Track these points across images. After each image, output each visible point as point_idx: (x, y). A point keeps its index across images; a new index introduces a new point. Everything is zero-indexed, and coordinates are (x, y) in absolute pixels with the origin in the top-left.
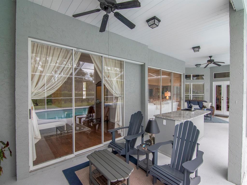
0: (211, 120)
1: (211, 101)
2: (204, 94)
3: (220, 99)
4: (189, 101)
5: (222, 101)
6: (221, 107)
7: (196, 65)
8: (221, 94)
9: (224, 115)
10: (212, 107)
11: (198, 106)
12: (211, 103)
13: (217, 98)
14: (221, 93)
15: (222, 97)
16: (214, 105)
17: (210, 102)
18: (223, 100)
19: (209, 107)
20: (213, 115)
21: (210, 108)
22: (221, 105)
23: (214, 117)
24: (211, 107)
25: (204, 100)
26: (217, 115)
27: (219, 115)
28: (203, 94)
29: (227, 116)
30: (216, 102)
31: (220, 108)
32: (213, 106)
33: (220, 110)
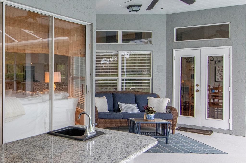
0: (167, 143)
1: (169, 95)
2: (150, 76)
3: (191, 89)
4: (113, 94)
5: (196, 94)
6: (193, 106)
7: (129, 7)
8: (193, 77)
9: (202, 127)
10: (170, 108)
11: (135, 105)
12: (168, 99)
13: (185, 87)
14: (194, 74)
15: (195, 84)
16: (177, 105)
17: (166, 97)
18: (197, 91)
19: (163, 110)
20: (173, 129)
21: (166, 112)
22: (193, 102)
23: (176, 132)
24: (167, 108)
25: (151, 92)
26: (183, 128)
27: (188, 127)
28: (148, 76)
29: (208, 131)
30: (182, 97)
31: (191, 109)
32: (174, 106)
33: (192, 115)
